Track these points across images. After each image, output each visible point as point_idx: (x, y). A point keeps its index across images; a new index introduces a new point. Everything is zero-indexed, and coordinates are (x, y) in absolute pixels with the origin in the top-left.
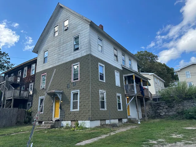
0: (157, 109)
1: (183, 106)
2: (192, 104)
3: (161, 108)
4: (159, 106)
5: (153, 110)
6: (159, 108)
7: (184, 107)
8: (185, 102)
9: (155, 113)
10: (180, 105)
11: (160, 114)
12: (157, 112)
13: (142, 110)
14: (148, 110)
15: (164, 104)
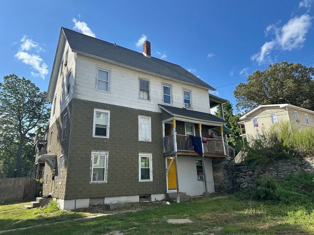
0: (236, 177)
1: (277, 172)
2: (292, 167)
3: (241, 174)
4: (239, 171)
5: (229, 179)
6: (238, 174)
7: (279, 173)
8: (280, 163)
9: (233, 183)
10: (271, 168)
11: (239, 187)
12: (236, 183)
13: (214, 177)
14: (223, 178)
15: (245, 167)
